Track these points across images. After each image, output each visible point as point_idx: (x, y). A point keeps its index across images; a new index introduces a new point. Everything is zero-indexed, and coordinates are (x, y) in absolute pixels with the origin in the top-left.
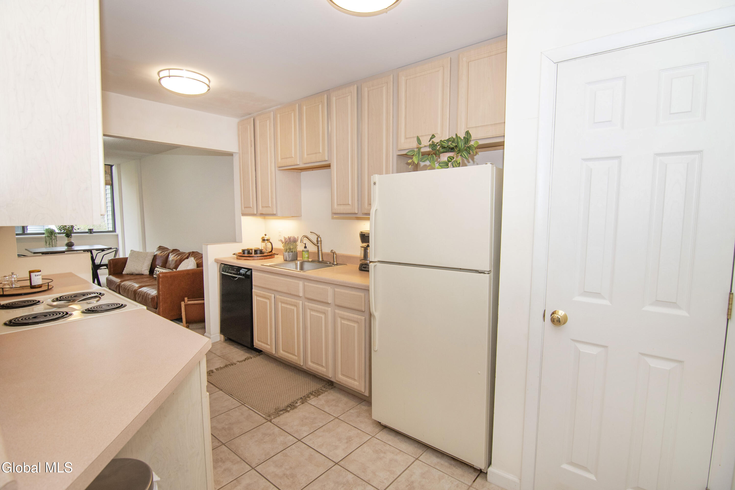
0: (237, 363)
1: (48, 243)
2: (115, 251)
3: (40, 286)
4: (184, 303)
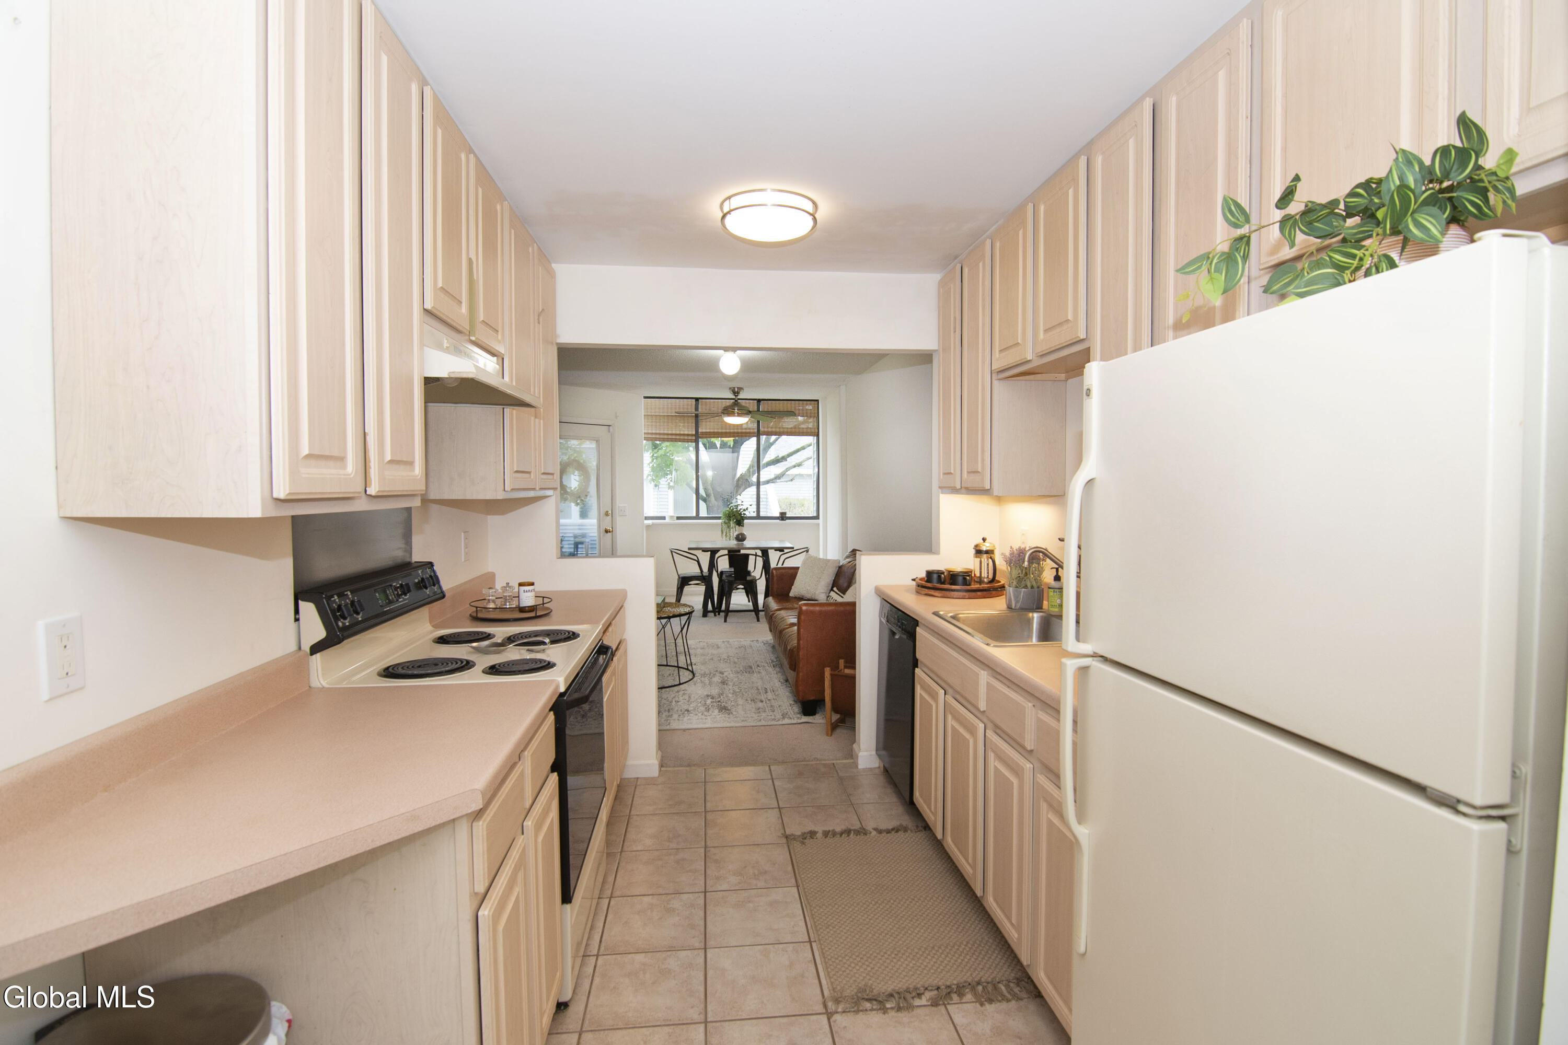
0: (871, 833)
1: (724, 534)
3: (532, 609)
4: (832, 670)
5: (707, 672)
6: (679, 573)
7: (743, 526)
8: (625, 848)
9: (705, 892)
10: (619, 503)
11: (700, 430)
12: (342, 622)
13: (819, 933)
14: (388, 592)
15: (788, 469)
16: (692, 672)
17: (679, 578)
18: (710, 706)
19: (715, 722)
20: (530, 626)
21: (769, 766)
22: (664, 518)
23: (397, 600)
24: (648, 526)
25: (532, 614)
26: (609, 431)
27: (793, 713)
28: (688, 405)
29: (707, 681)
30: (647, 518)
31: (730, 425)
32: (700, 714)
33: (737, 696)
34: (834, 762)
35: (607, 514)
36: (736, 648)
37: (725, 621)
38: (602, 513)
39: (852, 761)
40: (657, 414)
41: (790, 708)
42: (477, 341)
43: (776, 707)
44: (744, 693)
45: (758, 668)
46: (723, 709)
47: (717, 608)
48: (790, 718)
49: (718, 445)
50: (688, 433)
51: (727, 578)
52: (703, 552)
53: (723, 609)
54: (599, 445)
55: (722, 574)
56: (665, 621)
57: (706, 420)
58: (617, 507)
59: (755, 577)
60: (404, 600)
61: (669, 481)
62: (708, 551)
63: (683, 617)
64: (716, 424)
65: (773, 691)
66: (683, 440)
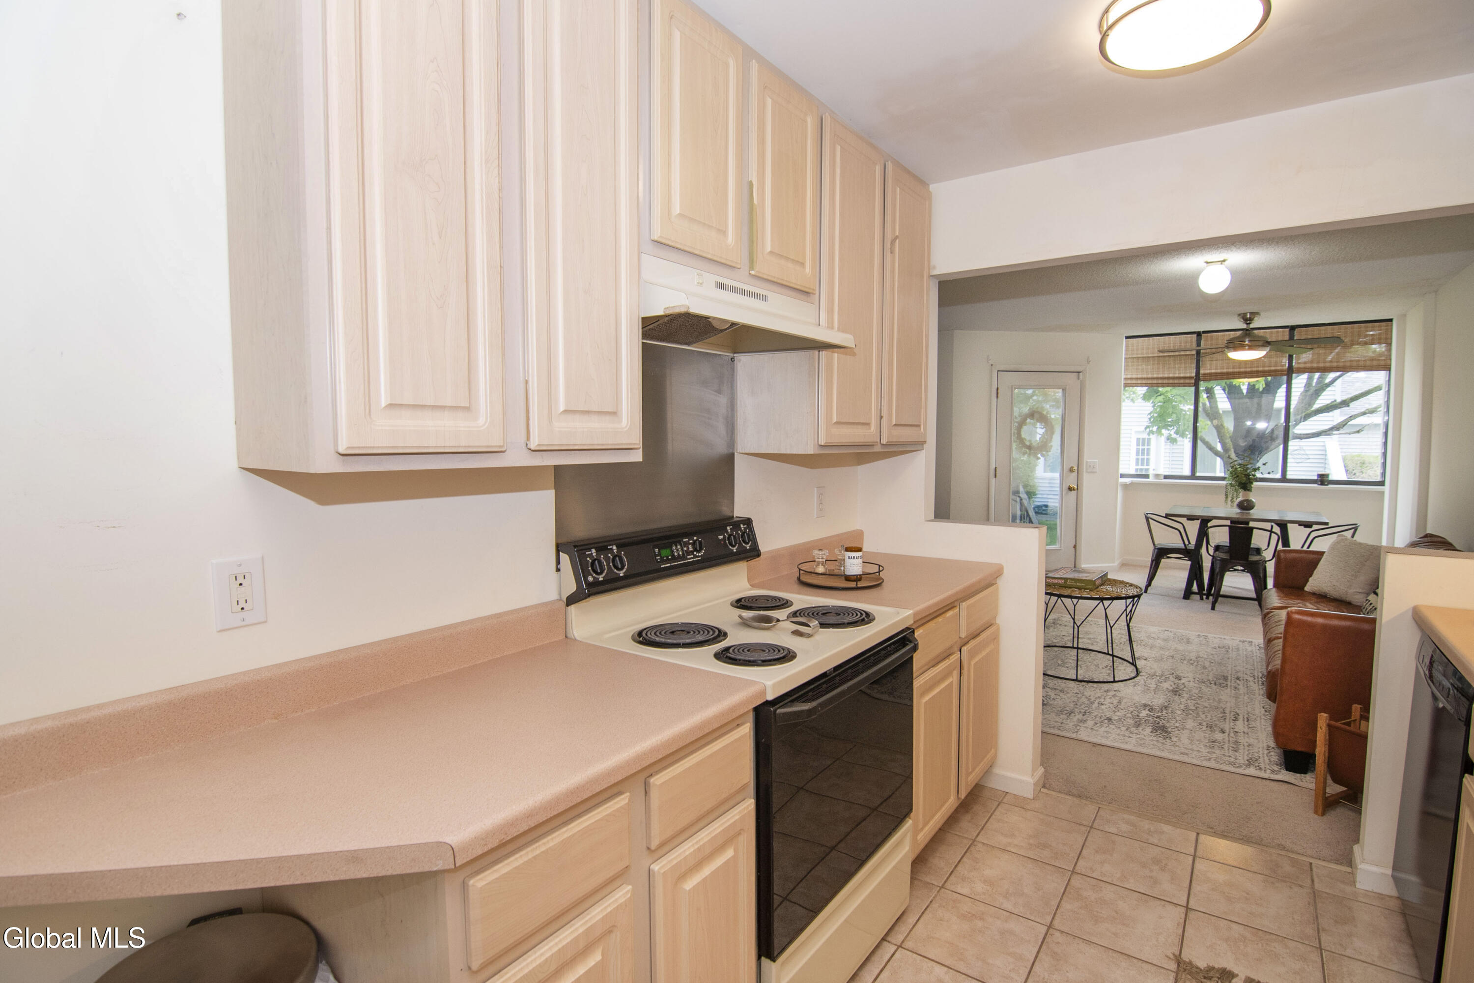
1: (1230, 499)
2: (1353, 530)
3: (857, 578)
4: (1331, 718)
5: (1159, 672)
6: (1156, 543)
7: (1250, 490)
8: (948, 885)
10: (1087, 458)
11: (1202, 372)
12: (593, 577)
14: (674, 548)
15: (1352, 417)
16: (1135, 667)
17: (1155, 549)
18: (1143, 721)
19: (1141, 745)
20: (843, 600)
21: (1198, 834)
22: (1147, 476)
23: (685, 557)
24: (1126, 487)
25: (852, 585)
26: (1078, 379)
27: (1267, 761)
28: (1186, 342)
29: (1153, 686)
30: (1122, 476)
31: (1240, 362)
32: (1124, 729)
33: (1187, 714)
34: (1312, 860)
35: (1071, 470)
36: (1215, 648)
37: (1213, 608)
38: (1066, 468)
39: (1349, 870)
40: (1144, 356)
41: (1266, 752)
42: (762, 275)
43: (1244, 745)
44: (1201, 713)
45: (1238, 681)
46: (1161, 730)
47: (1204, 590)
48: (1260, 769)
49: (1244, 389)
50: (1188, 375)
51: (1221, 555)
52: (1188, 519)
53: (1212, 592)
54: (1066, 394)
55: (1217, 548)
56: (1106, 603)
57: (1208, 358)
58: (1085, 462)
59: (1265, 558)
60: (695, 556)
61: (1172, 433)
62: (1198, 519)
63: (1129, 601)
64: (1220, 362)
65: (1248, 721)
66: (1179, 385)
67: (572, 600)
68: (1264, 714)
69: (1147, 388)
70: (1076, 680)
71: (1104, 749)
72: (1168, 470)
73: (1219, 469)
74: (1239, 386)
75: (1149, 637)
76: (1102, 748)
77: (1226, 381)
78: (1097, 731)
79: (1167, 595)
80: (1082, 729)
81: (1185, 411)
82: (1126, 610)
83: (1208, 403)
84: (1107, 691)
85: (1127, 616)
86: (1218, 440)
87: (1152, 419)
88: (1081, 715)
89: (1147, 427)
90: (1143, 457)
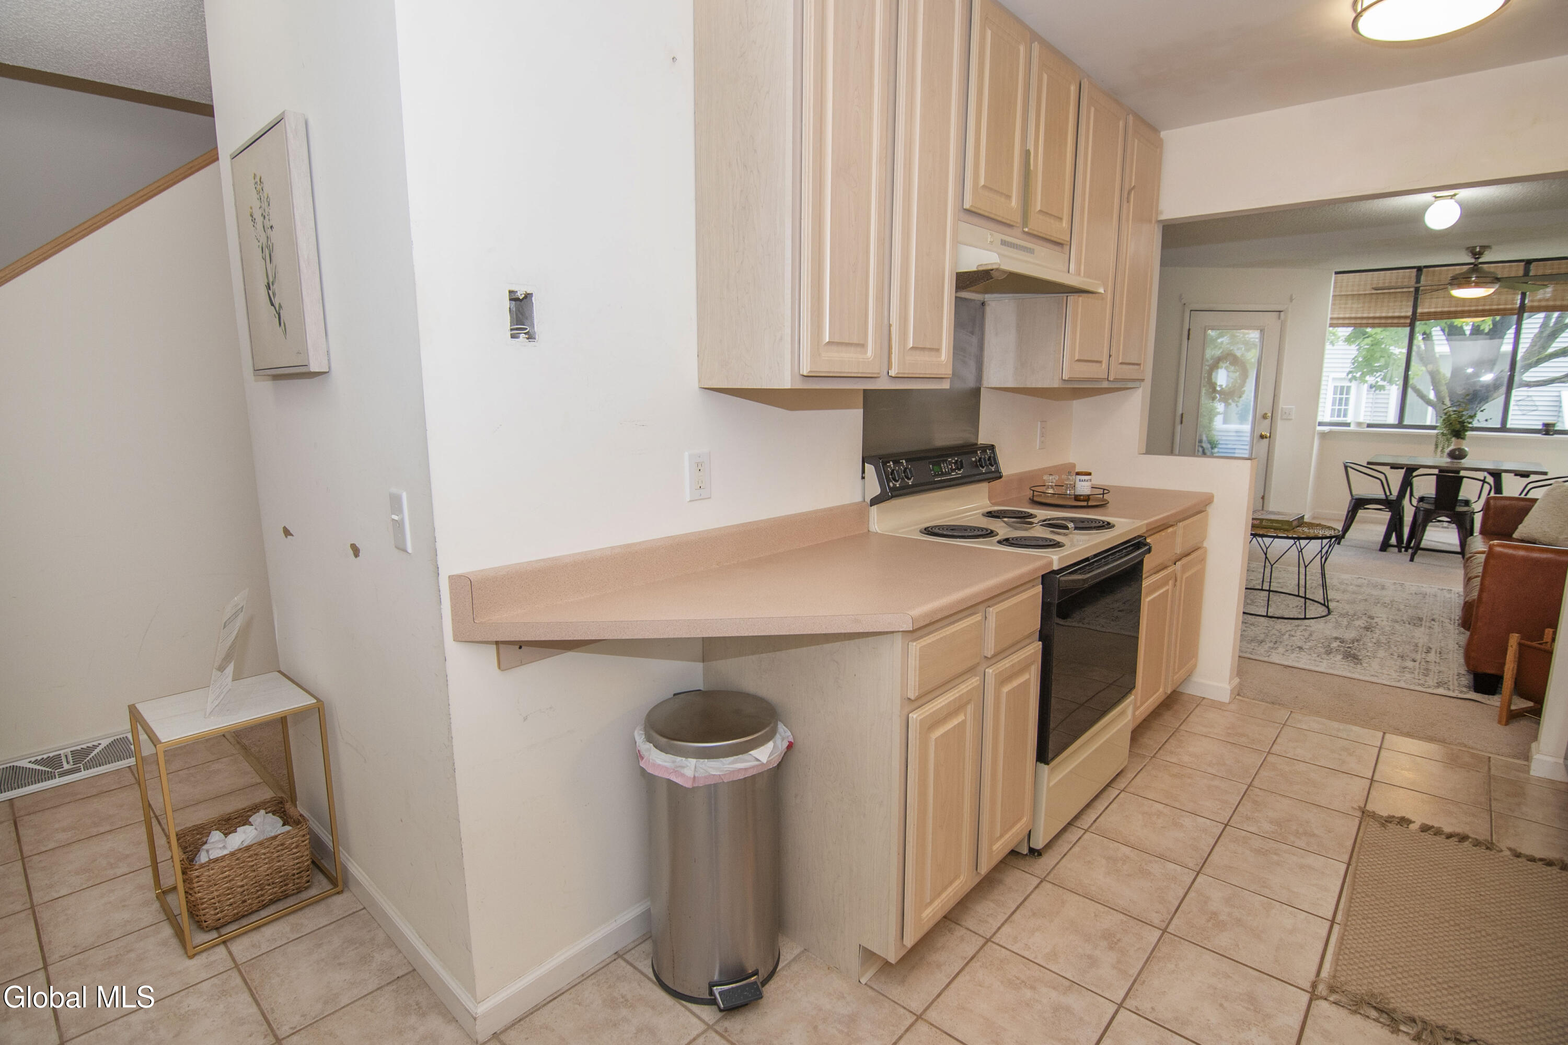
0: (1501, 851)
1: (1440, 449)
3: (1087, 498)
5: (1351, 612)
6: (1354, 493)
7: (1463, 439)
8: (1158, 756)
9: (1226, 825)
10: (1282, 404)
11: (1419, 310)
12: (893, 484)
13: (1350, 919)
14: (942, 465)
16: (1328, 607)
17: (1352, 499)
18: (1335, 650)
19: (1331, 668)
21: (1384, 733)
22: (1347, 425)
23: (950, 474)
24: (1323, 435)
25: (1084, 504)
26: (1279, 318)
27: (1456, 684)
28: (1404, 278)
29: (1345, 623)
30: (1320, 424)
31: (1464, 300)
32: (1315, 655)
33: (1379, 646)
34: (1492, 756)
35: (1265, 417)
36: (1411, 594)
37: (1412, 560)
38: (1259, 415)
39: (1524, 763)
40: (1355, 293)
41: (1456, 677)
42: (1031, 231)
43: (1435, 672)
44: (1393, 646)
45: (1433, 622)
46: (1352, 657)
47: (1403, 543)
48: (1449, 689)
49: (1468, 329)
50: (1403, 314)
51: (1424, 505)
52: (1392, 468)
53: (1412, 545)
54: (1264, 334)
55: (1421, 499)
56: (1303, 542)
57: (1428, 296)
58: (1280, 408)
59: (1473, 509)
60: (957, 474)
61: (1379, 379)
62: (1403, 468)
63: (1325, 541)
64: (1442, 299)
65: (1440, 653)
66: (1392, 325)
67: (875, 501)
68: (1457, 650)
69: (1352, 328)
70: (1267, 616)
71: (1295, 670)
72: (1369, 418)
73: (1430, 417)
74: (1461, 327)
75: (1341, 583)
76: (1293, 669)
77: (1445, 321)
78: (1288, 656)
79: (1363, 548)
80: (1274, 654)
81: (1395, 354)
82: (1321, 551)
83: (1423, 347)
84: (1298, 626)
85: (1322, 558)
86: (1432, 388)
87: (1356, 364)
88: (1272, 644)
89: (1350, 372)
90: (1340, 407)
